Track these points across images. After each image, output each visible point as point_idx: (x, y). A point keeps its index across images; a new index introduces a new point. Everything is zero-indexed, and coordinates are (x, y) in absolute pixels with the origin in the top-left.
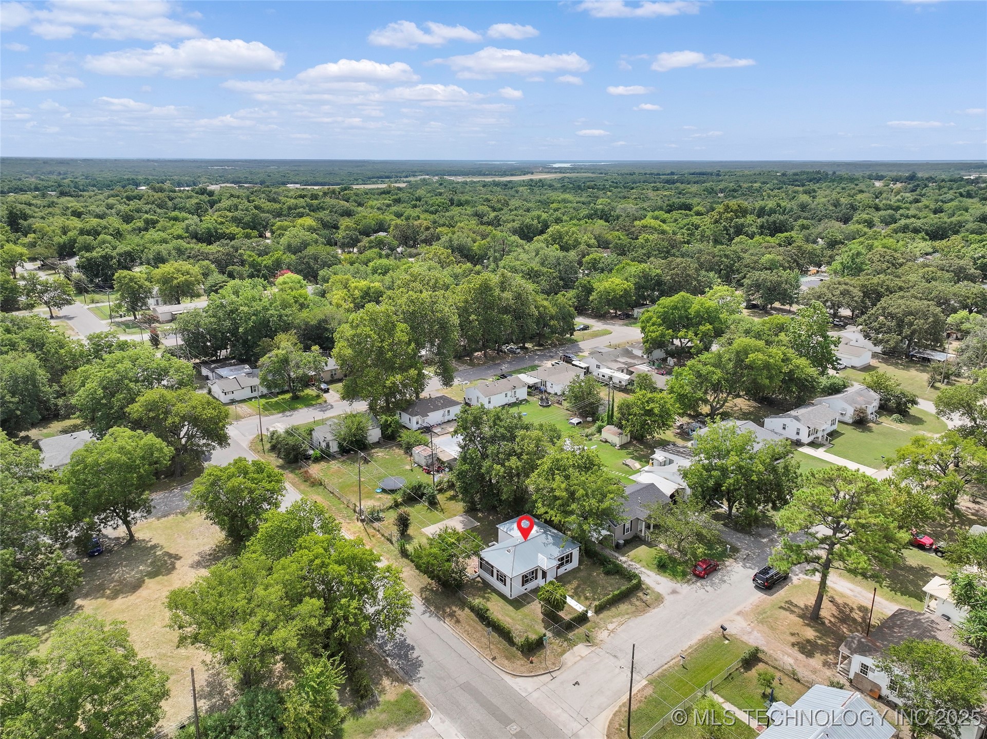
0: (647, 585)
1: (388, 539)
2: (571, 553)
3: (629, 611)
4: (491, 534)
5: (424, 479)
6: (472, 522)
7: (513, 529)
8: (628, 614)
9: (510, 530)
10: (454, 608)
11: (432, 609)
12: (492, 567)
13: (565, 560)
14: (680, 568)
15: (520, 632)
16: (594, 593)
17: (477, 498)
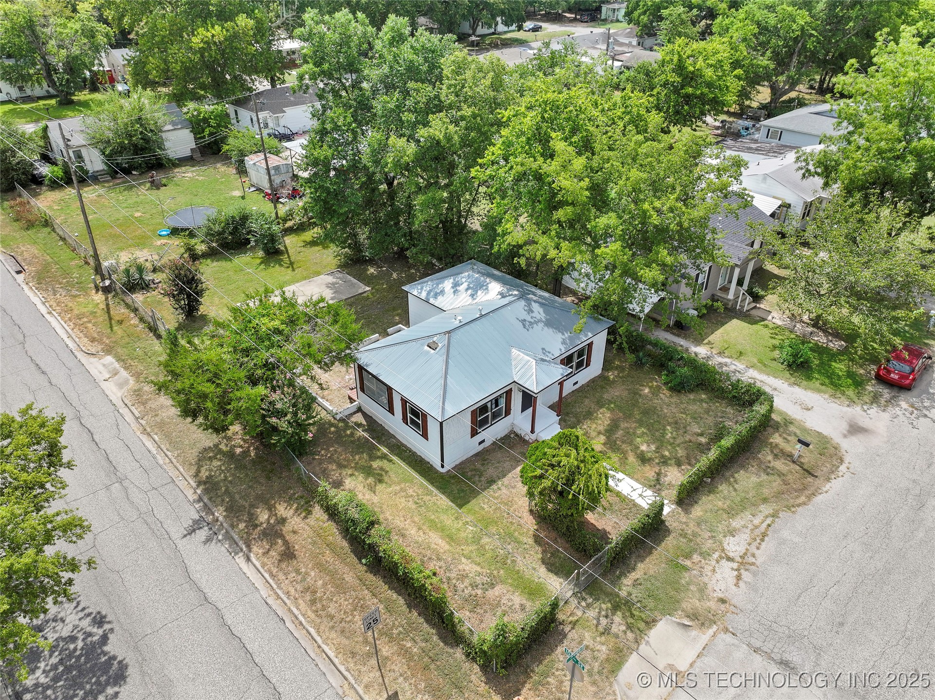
0: (781, 413)
1: (150, 329)
2: (590, 345)
3: (766, 492)
4: (394, 309)
5: (259, 206)
6: (353, 285)
7: (442, 292)
8: (765, 500)
9: (436, 296)
10: (282, 510)
11: (219, 513)
12: (390, 390)
13: (576, 360)
14: (840, 367)
15: (474, 586)
16: (660, 442)
17: (363, 235)
